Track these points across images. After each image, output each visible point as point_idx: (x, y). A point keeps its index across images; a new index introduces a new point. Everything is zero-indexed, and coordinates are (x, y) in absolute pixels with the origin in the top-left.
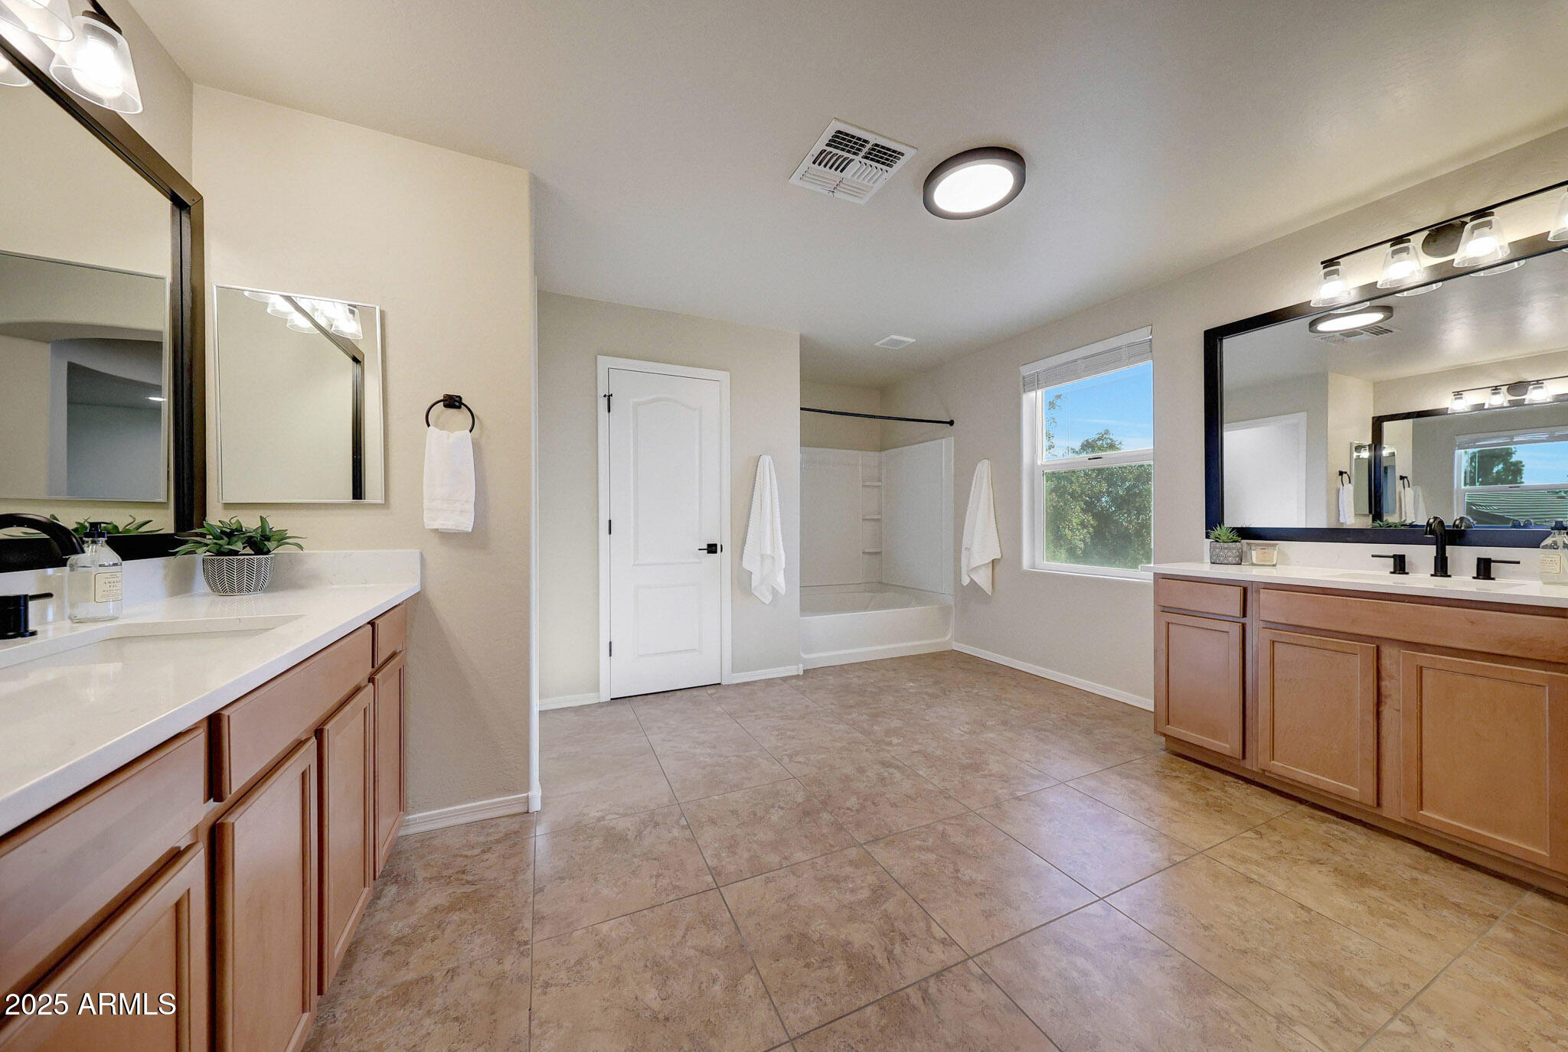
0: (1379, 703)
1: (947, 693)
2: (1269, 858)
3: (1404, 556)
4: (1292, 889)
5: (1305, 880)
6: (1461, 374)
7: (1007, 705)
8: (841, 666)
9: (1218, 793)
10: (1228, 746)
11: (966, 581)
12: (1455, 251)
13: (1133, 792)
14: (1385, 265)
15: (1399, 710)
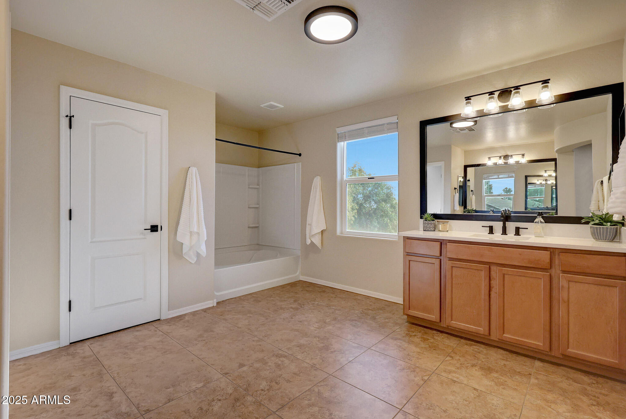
0: (490, 291)
1: (302, 306)
2: (458, 368)
3: (492, 226)
4: (469, 381)
5: (472, 376)
6: (491, 150)
7: (333, 309)
8: (239, 297)
9: (432, 340)
10: (434, 317)
11: (308, 242)
12: (509, 101)
13: (400, 346)
14: (487, 103)
15: (497, 293)
